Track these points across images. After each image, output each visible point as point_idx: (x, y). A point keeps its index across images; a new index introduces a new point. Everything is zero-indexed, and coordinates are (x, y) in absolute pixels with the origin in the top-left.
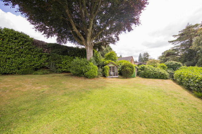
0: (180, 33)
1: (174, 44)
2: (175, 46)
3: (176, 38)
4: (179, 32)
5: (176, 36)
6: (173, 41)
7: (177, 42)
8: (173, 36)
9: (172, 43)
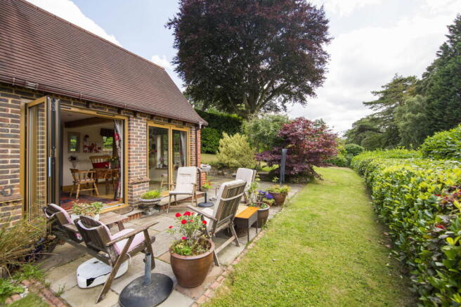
0: (384, 89)
1: (374, 108)
2: (375, 112)
3: (377, 98)
4: (383, 87)
5: (378, 93)
6: (371, 103)
7: (379, 105)
8: (373, 92)
9: (369, 106)
